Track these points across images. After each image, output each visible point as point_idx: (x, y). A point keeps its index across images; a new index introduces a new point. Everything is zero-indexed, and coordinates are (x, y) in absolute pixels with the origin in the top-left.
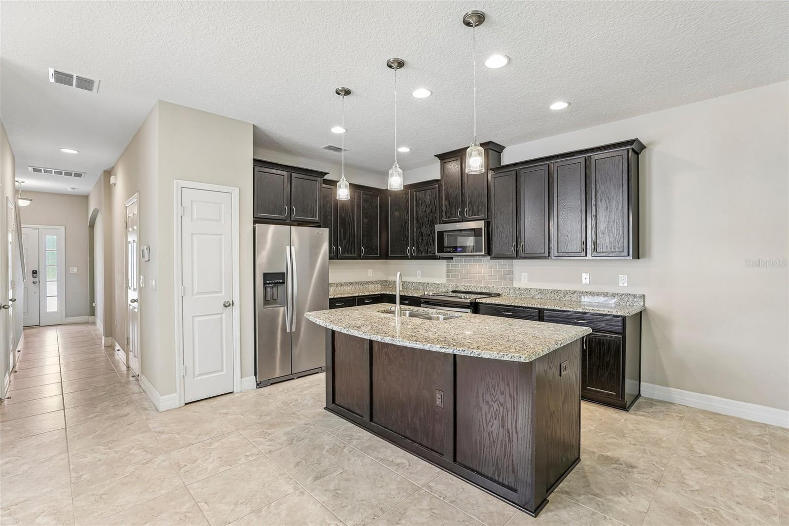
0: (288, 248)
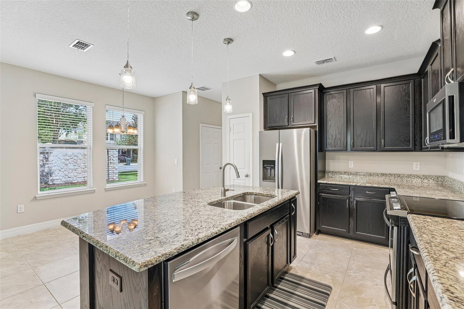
0: (277, 144)
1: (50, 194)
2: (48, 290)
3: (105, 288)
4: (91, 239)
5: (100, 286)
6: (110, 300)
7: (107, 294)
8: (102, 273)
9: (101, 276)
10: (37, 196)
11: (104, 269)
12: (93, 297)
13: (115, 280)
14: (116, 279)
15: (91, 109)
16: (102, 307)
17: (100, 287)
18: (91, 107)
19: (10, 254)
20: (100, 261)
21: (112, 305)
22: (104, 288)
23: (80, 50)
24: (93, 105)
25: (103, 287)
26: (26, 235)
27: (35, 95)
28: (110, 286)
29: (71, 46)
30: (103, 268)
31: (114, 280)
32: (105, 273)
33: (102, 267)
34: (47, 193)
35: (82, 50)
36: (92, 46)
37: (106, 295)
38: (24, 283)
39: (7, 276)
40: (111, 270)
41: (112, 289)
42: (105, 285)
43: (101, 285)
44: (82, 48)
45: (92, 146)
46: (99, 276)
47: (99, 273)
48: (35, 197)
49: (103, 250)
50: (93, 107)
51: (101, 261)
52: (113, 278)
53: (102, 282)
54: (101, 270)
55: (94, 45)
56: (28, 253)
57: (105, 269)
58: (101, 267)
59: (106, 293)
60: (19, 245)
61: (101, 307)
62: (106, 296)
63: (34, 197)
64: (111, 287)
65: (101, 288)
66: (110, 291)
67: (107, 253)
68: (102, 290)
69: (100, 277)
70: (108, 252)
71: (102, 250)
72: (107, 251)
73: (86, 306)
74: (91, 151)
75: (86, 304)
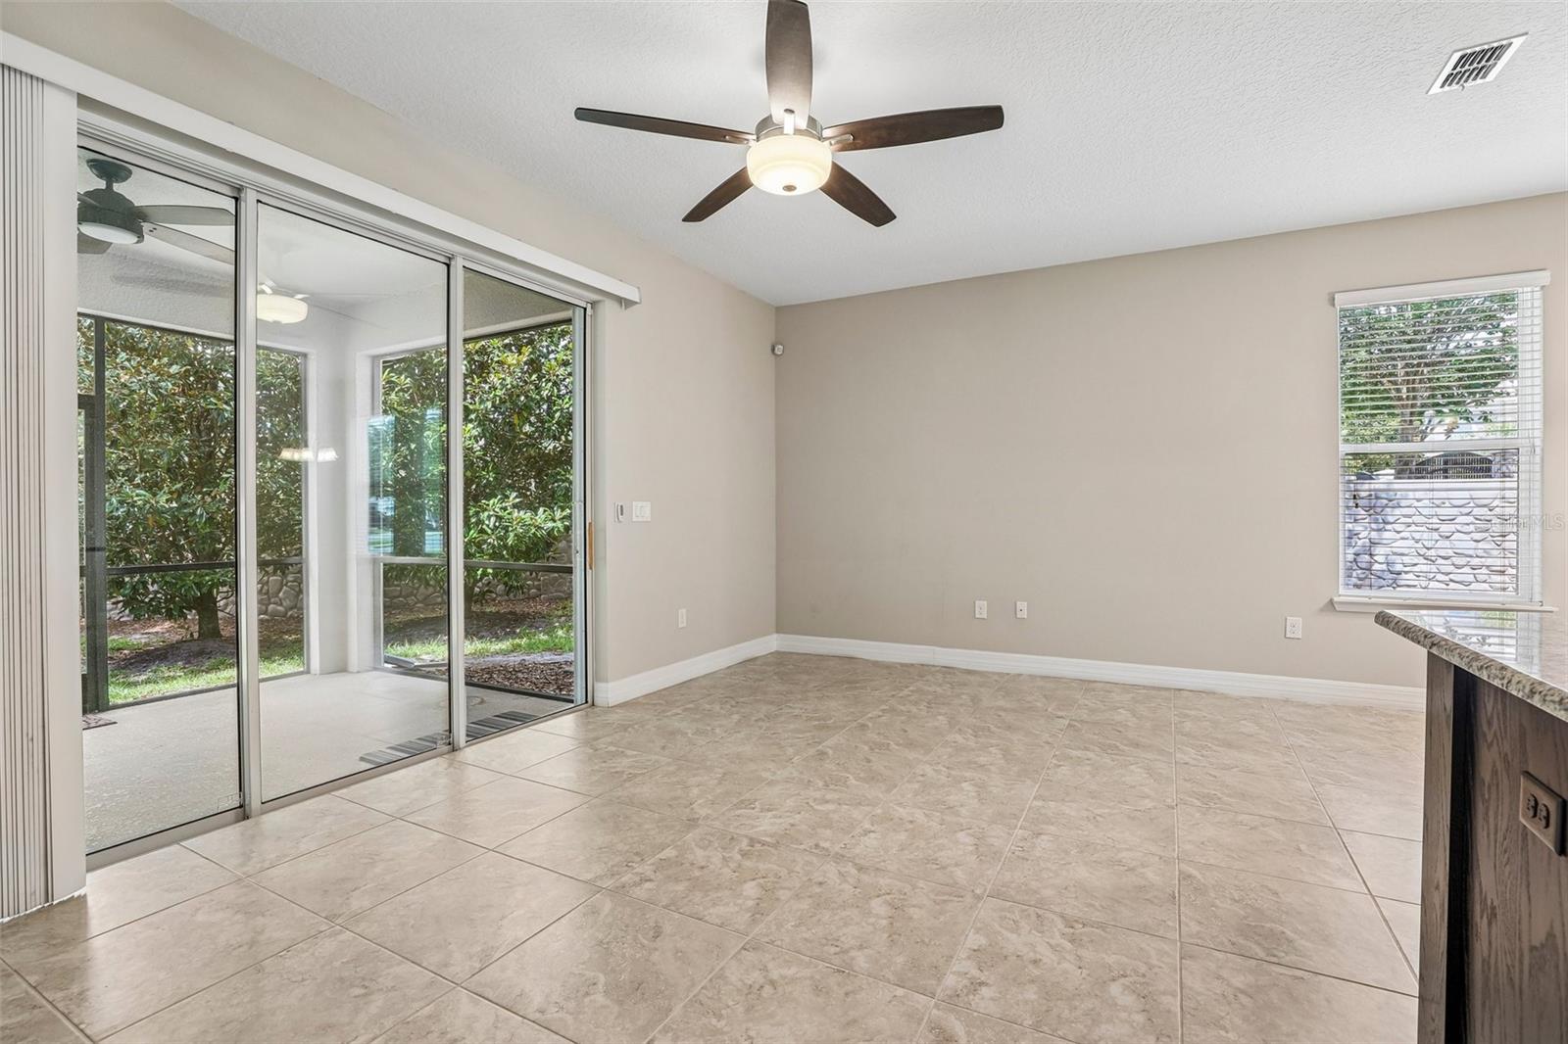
1: (1373, 600)
2: (1346, 847)
3: (1505, 839)
4: (1456, 649)
5: (1488, 828)
6: (1519, 882)
7: (1508, 858)
8: (1498, 785)
9: (1494, 796)
10: (1336, 599)
11: (1504, 773)
12: (1464, 866)
13: (1540, 807)
14: (1545, 806)
15: (1538, 295)
16: (1492, 903)
17: (1488, 835)
18: (1538, 289)
19: (1264, 732)
20: (1492, 741)
21: (1525, 899)
22: (1500, 835)
23: (1470, 84)
24: (1544, 278)
25: (1496, 833)
26: (1306, 706)
27: (1334, 299)
28: (1520, 831)
29: (1436, 89)
30: (1499, 766)
31: (1535, 808)
32: (1505, 783)
33: (1498, 763)
34: (1366, 597)
35: (1479, 81)
36: (1517, 42)
37: (1506, 864)
38: (1288, 804)
39: (1253, 773)
40: (1528, 774)
41: (1530, 842)
42: (1504, 827)
43: (1492, 827)
44: (1482, 72)
45: (1538, 442)
46: (1487, 796)
47: (1486, 784)
48: (1331, 602)
49: (1489, 677)
50: (1543, 287)
51: (1495, 741)
52: (1532, 799)
53: (1496, 817)
54: (1495, 772)
55: (1526, 34)
56: (1306, 745)
57: (1507, 771)
58: (1494, 766)
59: (1506, 856)
60: (1286, 721)
61: (1489, 903)
62: (1508, 866)
63: (1328, 600)
64: (1527, 835)
65: (1492, 836)
66: (1522, 849)
67: (1503, 685)
68: (1492, 843)
69: (1489, 798)
70: (1505, 681)
71: (1485, 678)
72: (1504, 678)
73: (1437, 888)
74: (1538, 459)
75: (1438, 882)
